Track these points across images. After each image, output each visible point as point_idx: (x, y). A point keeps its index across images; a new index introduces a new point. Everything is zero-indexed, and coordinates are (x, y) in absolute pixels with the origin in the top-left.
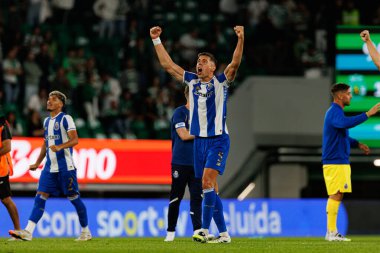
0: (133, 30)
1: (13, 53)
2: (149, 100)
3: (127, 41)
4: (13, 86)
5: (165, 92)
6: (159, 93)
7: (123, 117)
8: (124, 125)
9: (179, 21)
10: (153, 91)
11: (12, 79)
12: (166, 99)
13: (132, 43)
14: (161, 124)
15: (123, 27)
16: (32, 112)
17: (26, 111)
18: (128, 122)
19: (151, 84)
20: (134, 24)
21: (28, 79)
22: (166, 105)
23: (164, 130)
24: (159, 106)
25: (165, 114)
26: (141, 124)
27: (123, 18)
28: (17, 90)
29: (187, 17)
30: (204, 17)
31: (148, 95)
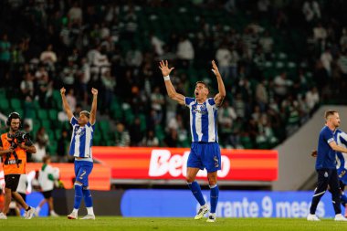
0: (242, 73)
1: (157, 90)
2: (253, 122)
3: (237, 81)
4: (158, 112)
5: (264, 116)
6: (260, 117)
7: (235, 135)
8: (235, 139)
9: (274, 67)
10: (255, 116)
11: (157, 107)
12: (264, 121)
13: (241, 83)
14: (261, 139)
15: (235, 71)
16: (171, 130)
17: (167, 130)
18: (238, 138)
19: (253, 111)
20: (242, 69)
21: (169, 107)
22: (264, 126)
23: (263, 143)
24: (260, 126)
25: (264, 132)
26: (247, 139)
27: (235, 65)
28: (161, 116)
29: (280, 65)
30: (292, 65)
31: (252, 118)
